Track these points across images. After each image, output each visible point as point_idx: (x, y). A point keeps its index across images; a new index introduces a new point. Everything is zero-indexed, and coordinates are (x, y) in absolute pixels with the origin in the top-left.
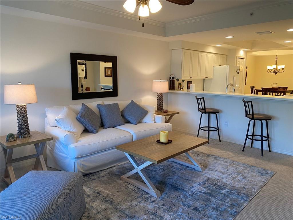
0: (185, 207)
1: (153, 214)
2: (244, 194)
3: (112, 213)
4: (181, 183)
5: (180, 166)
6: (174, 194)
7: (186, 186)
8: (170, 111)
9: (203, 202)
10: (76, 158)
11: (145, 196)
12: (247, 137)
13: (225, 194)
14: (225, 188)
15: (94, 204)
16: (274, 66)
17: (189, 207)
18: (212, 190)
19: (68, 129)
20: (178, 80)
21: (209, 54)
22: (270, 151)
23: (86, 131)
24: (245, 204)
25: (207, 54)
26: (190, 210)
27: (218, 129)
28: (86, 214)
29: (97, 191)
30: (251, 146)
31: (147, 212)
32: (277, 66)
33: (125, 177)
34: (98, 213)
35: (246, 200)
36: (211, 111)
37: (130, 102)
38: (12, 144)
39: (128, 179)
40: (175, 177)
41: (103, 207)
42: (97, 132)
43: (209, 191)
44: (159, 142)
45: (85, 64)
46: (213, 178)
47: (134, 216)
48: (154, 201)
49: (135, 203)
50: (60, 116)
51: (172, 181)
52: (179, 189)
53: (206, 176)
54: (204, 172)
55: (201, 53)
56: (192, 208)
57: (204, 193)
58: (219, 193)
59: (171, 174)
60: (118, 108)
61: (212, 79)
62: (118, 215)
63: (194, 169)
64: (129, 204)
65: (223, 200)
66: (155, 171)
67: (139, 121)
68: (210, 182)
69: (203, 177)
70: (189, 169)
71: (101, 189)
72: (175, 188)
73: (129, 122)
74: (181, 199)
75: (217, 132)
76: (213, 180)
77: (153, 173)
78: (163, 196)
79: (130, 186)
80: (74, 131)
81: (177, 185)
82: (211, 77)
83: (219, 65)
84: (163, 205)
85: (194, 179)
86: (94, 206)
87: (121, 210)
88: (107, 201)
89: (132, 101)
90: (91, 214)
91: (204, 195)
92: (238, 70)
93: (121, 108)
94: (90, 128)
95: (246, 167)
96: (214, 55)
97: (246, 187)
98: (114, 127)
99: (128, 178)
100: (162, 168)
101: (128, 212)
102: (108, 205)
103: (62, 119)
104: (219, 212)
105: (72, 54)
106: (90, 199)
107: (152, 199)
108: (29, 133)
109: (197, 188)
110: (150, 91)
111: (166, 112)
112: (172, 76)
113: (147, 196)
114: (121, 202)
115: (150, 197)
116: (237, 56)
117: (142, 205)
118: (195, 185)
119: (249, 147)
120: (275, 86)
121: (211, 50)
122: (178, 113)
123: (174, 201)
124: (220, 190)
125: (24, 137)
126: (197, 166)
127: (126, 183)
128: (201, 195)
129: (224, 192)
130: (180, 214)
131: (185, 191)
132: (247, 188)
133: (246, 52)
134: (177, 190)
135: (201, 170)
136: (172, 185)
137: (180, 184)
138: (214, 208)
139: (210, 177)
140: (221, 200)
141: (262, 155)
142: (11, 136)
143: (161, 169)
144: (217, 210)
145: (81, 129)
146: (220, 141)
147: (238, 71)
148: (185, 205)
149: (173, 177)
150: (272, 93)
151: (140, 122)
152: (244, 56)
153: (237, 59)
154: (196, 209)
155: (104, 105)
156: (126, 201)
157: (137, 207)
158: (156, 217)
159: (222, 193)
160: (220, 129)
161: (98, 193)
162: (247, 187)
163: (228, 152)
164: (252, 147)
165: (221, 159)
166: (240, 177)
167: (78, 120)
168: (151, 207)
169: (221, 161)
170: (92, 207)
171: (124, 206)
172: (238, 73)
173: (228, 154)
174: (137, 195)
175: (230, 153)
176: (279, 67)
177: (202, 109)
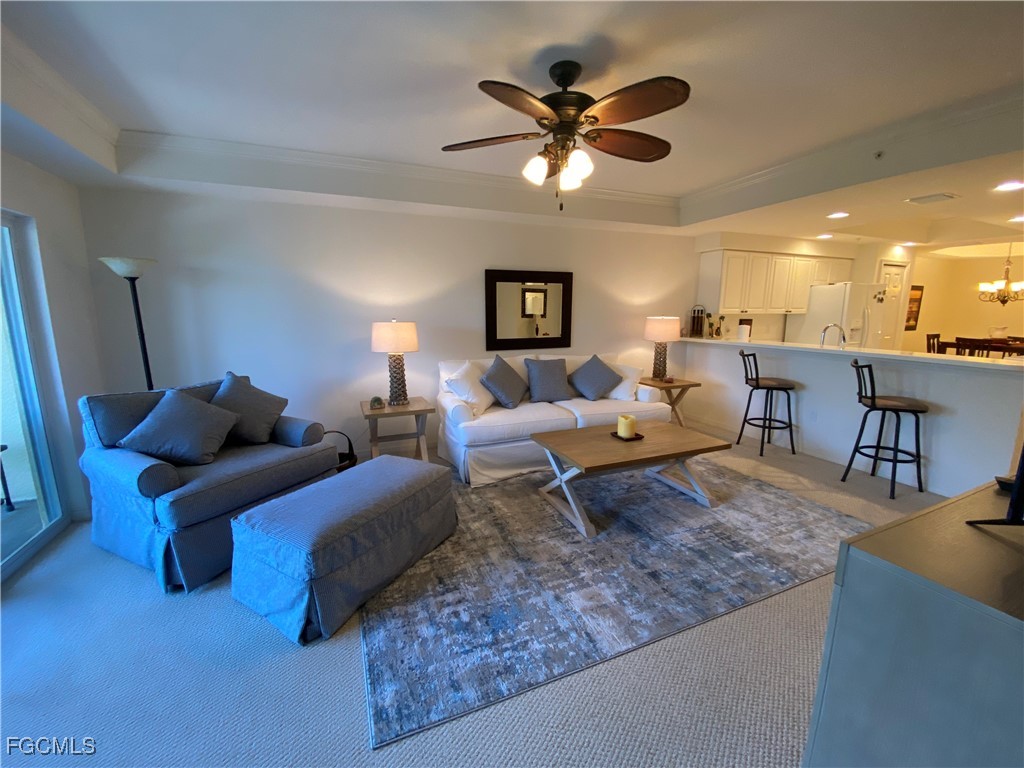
0: (632, 566)
1: (565, 564)
2: (788, 569)
3: (495, 545)
4: (651, 520)
5: (667, 489)
6: (625, 538)
7: (658, 529)
8: (678, 381)
9: (676, 565)
10: (467, 446)
11: (565, 531)
12: (857, 449)
13: (737, 561)
14: (745, 549)
15: (475, 526)
16: (1000, 285)
17: (642, 567)
18: (712, 548)
19: (464, 398)
20: (709, 316)
21: (796, 258)
22: (921, 489)
23: (497, 404)
24: (774, 590)
25: (792, 258)
26: (640, 573)
27: (789, 426)
28: (454, 539)
29: (490, 506)
30: (870, 472)
31: (554, 557)
32: (1007, 284)
33: (544, 490)
34: (474, 540)
35: (782, 583)
36: (774, 384)
37: (590, 357)
38: (377, 412)
39: (548, 495)
40: (644, 508)
41: (487, 533)
42: (515, 407)
43: (703, 548)
44: (615, 435)
45: (544, 292)
46: (729, 525)
47: (529, 559)
48: (579, 542)
49: (541, 538)
50: (454, 376)
51: (633, 513)
52: (640, 531)
53: (714, 518)
54: (715, 509)
55: (775, 256)
56: (646, 571)
57: (690, 549)
58: (725, 555)
59: (638, 501)
60: (564, 368)
61: (804, 315)
62: (503, 550)
63: (695, 500)
64: (531, 537)
65: (726, 571)
66: (609, 491)
67: (603, 395)
68: (717, 532)
69: (705, 518)
70: (683, 497)
71: (497, 503)
72: (633, 528)
73: (581, 396)
74: (634, 550)
75: (786, 433)
76: (726, 529)
77: (603, 494)
78: (599, 537)
79: (548, 508)
80: (474, 401)
81: (639, 524)
82: (803, 311)
83: (828, 282)
84: (590, 552)
85: (682, 519)
86: (472, 528)
87: (513, 545)
88: (497, 524)
89: (595, 356)
90: (462, 540)
91: (687, 553)
92: (880, 293)
93: (570, 369)
94: (503, 399)
95: (829, 515)
96: (814, 261)
97: (801, 556)
98: (550, 402)
99: (549, 493)
100: (626, 487)
101: (520, 550)
102: (496, 531)
103: (456, 381)
104: (702, 592)
105: (488, 272)
106: (472, 515)
107: (576, 538)
108: (406, 399)
109: (681, 536)
110: (640, 338)
111: (670, 381)
112: (697, 308)
113: (570, 531)
114: (519, 530)
115: (574, 533)
116: (881, 261)
117: (552, 543)
118: (677, 530)
119: (864, 473)
120: (998, 335)
121: (805, 249)
122: (699, 385)
123: (616, 551)
124: (731, 549)
125: (398, 405)
126: (702, 495)
127: (543, 502)
128: (680, 551)
129: (738, 555)
130: (616, 575)
131: (651, 538)
132: (803, 560)
133: (912, 251)
134: (633, 532)
135: (708, 504)
136: (628, 522)
137: (648, 522)
138: (694, 582)
139: (723, 520)
140: (722, 570)
141: (892, 496)
142: (377, 401)
143: (623, 489)
144: (700, 588)
145: (488, 399)
146: (794, 453)
147: (881, 296)
148: (634, 562)
149: (640, 506)
150: (985, 352)
151: (603, 397)
152: (905, 260)
153: (880, 268)
154: (654, 575)
155: (538, 362)
156: (529, 530)
157: (541, 547)
158: (566, 569)
159: (732, 558)
160: (797, 427)
161: (490, 509)
162: (804, 557)
163: (801, 478)
164: (873, 474)
165: (774, 490)
166: (798, 534)
167: (482, 383)
168: (566, 550)
169: (770, 493)
170: (469, 528)
171: (520, 538)
172: (881, 300)
173: (799, 483)
174: (552, 525)
175: (805, 481)
176: (1015, 287)
177: (752, 379)
